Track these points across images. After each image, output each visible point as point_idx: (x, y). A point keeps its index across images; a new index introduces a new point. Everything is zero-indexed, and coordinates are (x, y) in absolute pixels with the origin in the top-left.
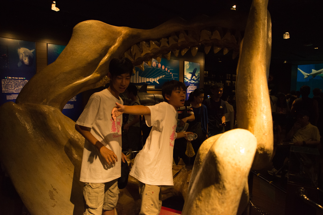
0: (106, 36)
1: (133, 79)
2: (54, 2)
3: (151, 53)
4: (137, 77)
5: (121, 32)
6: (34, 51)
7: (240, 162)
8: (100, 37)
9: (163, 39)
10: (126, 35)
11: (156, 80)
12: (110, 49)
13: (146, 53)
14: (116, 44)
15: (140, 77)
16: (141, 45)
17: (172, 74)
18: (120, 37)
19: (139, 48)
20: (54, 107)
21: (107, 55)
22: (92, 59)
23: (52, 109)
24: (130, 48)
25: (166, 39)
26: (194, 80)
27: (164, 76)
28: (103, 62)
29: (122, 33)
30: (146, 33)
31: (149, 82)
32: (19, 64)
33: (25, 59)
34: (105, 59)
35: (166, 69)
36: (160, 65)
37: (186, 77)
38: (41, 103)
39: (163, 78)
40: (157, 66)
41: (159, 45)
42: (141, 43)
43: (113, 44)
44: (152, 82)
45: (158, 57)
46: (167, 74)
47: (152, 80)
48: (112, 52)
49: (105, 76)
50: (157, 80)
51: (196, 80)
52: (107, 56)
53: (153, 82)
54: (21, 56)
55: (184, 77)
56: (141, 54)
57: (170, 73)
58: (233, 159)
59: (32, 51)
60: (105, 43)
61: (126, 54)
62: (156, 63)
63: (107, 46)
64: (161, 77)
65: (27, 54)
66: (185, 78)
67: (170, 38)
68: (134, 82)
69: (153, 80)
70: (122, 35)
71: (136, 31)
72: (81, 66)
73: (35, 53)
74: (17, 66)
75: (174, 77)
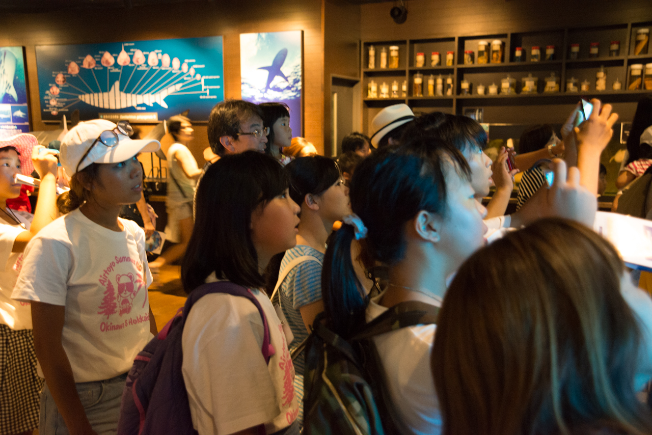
17: (202, 76)
26: (277, 89)
27: (178, 87)
35: (185, 68)
36: (166, 60)
40: (160, 62)
46: (187, 81)
51: (288, 88)
57: (194, 76)
62: (157, 54)
66: (243, 87)
75: (208, 87)
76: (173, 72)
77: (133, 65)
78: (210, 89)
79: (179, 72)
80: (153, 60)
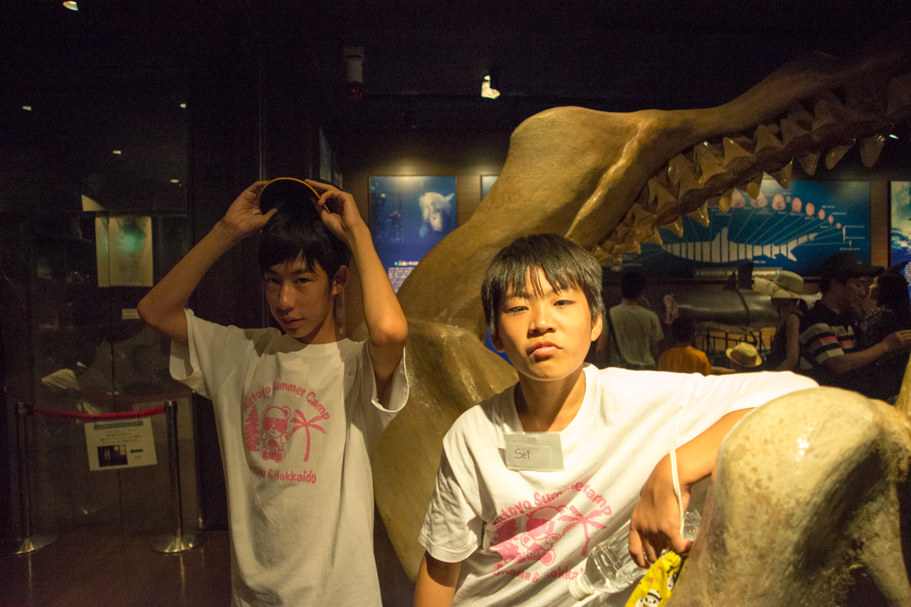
0: (593, 142)
1: (711, 251)
2: (488, 78)
3: (727, 173)
4: (723, 243)
5: (635, 126)
6: (454, 198)
7: (770, 478)
8: (575, 148)
9: (761, 127)
10: (649, 131)
11: (787, 250)
12: (605, 176)
13: (712, 173)
14: (622, 162)
15: (733, 245)
16: (696, 155)
17: (843, 226)
18: (634, 139)
19: (692, 162)
20: (464, 327)
21: (596, 192)
22: (556, 206)
23: (459, 333)
24: (666, 165)
25: (774, 127)
27: (812, 236)
28: (585, 213)
29: (637, 130)
30: (708, 118)
31: (763, 257)
32: (423, 232)
33: (435, 218)
34: (592, 203)
35: (822, 215)
36: (797, 204)
37: (898, 235)
38: (435, 319)
39: (809, 242)
40: (789, 206)
41: (750, 148)
42: (695, 148)
43: (614, 162)
44: (771, 258)
45: (749, 182)
46: (824, 229)
47: (771, 251)
48: (609, 182)
49: (595, 249)
50: (790, 248)
52: (597, 196)
53: (775, 255)
54: (426, 214)
55: (890, 235)
56: (697, 179)
57: (835, 223)
58: (755, 470)
59: (449, 198)
60: (589, 161)
61: (653, 184)
62: (785, 197)
63: (596, 169)
64: (803, 240)
65: (439, 207)
66: (893, 238)
67: (784, 122)
68: (713, 261)
69: (776, 250)
70: (637, 135)
71: (676, 117)
72: (530, 227)
73: (455, 203)
74: (418, 235)
75: (850, 238)
76: (806, 218)
77: (750, 208)
78: (852, 240)
79: (813, 219)
80: (779, 203)
